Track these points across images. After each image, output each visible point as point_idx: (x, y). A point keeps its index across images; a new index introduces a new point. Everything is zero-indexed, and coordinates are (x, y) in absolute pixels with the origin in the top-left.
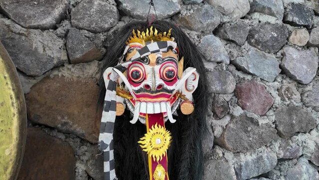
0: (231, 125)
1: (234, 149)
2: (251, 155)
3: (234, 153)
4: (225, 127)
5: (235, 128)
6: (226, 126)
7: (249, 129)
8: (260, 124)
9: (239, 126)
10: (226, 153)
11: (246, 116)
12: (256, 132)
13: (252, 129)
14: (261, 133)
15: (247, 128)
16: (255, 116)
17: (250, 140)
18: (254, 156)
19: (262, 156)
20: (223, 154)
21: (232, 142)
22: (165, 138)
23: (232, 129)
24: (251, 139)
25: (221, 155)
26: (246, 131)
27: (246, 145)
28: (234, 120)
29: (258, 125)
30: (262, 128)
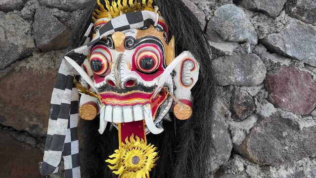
0: (258, 129)
1: (261, 161)
2: (286, 169)
3: (261, 166)
4: (248, 132)
5: (263, 133)
6: (250, 130)
7: (284, 134)
8: (301, 127)
9: (269, 130)
10: (248, 167)
11: (280, 116)
12: (295, 138)
13: (289, 135)
14: (302, 140)
15: (282, 133)
16: (294, 117)
17: (285, 150)
18: (291, 171)
19: (303, 172)
20: (245, 167)
21: (259, 152)
22: (146, 155)
23: (259, 134)
24: (287, 148)
25: (242, 169)
26: (280, 137)
27: (279, 156)
28: (262, 123)
29: (298, 129)
30: (305, 133)
